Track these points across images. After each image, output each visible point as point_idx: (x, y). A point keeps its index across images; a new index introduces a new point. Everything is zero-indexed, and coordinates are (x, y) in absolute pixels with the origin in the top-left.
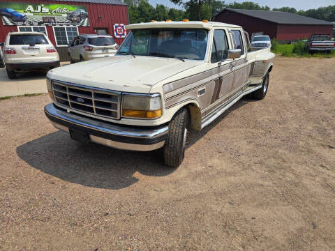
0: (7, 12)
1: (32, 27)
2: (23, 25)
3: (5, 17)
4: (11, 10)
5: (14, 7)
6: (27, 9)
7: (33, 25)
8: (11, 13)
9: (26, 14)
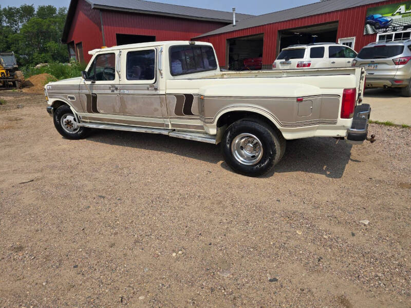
0: (373, 19)
1: (394, 33)
2: (384, 32)
3: (368, 26)
4: (377, 16)
5: (383, 11)
6: (398, 11)
7: (396, 30)
8: (376, 20)
9: (393, 18)
